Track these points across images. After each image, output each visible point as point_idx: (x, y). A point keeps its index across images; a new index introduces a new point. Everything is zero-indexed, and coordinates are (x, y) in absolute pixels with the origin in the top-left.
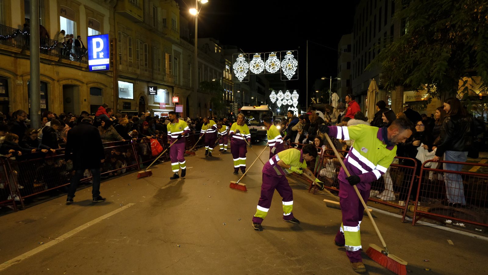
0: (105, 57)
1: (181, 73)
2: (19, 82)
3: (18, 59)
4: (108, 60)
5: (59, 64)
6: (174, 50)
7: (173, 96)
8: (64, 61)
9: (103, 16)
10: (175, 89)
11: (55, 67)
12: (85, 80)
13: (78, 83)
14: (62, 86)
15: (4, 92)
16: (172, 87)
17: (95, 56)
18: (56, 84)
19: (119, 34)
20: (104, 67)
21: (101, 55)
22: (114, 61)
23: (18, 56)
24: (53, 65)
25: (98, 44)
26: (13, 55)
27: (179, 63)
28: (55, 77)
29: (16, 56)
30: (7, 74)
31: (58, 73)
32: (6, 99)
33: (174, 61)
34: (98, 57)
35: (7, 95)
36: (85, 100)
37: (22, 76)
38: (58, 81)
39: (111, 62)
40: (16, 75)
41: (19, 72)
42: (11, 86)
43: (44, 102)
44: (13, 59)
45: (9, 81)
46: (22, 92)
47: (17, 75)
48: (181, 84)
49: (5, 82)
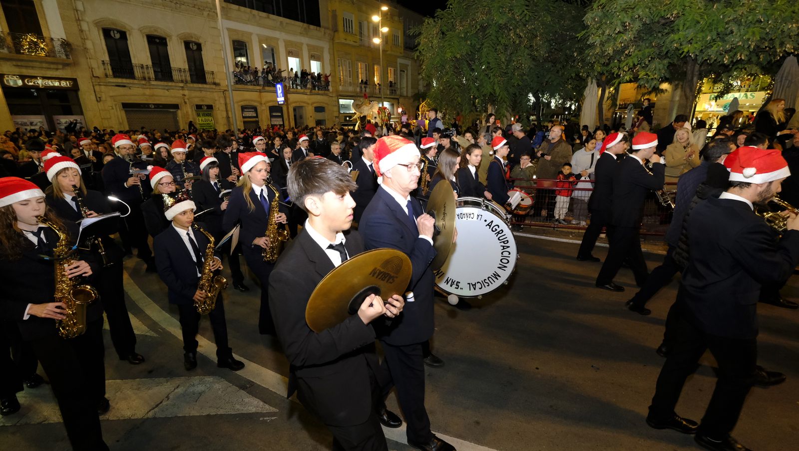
1: (410, 83)
2: (263, 108)
3: (262, 93)
6: (400, 63)
7: (399, 107)
9: (323, 48)
10: (401, 100)
12: (310, 102)
13: (305, 105)
14: (293, 108)
15: (255, 115)
16: (398, 99)
19: (339, 60)
22: (286, 98)
27: (407, 75)
29: (260, 91)
30: (255, 104)
32: (257, 119)
33: (400, 74)
35: (257, 117)
36: (311, 117)
37: (265, 104)
41: (263, 102)
42: (259, 111)
43: (281, 120)
44: (258, 93)
45: (257, 108)
46: (266, 114)
47: (261, 104)
48: (410, 95)
49: (255, 109)
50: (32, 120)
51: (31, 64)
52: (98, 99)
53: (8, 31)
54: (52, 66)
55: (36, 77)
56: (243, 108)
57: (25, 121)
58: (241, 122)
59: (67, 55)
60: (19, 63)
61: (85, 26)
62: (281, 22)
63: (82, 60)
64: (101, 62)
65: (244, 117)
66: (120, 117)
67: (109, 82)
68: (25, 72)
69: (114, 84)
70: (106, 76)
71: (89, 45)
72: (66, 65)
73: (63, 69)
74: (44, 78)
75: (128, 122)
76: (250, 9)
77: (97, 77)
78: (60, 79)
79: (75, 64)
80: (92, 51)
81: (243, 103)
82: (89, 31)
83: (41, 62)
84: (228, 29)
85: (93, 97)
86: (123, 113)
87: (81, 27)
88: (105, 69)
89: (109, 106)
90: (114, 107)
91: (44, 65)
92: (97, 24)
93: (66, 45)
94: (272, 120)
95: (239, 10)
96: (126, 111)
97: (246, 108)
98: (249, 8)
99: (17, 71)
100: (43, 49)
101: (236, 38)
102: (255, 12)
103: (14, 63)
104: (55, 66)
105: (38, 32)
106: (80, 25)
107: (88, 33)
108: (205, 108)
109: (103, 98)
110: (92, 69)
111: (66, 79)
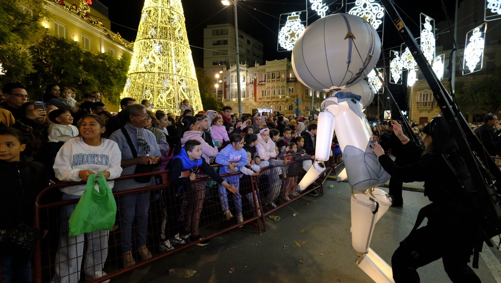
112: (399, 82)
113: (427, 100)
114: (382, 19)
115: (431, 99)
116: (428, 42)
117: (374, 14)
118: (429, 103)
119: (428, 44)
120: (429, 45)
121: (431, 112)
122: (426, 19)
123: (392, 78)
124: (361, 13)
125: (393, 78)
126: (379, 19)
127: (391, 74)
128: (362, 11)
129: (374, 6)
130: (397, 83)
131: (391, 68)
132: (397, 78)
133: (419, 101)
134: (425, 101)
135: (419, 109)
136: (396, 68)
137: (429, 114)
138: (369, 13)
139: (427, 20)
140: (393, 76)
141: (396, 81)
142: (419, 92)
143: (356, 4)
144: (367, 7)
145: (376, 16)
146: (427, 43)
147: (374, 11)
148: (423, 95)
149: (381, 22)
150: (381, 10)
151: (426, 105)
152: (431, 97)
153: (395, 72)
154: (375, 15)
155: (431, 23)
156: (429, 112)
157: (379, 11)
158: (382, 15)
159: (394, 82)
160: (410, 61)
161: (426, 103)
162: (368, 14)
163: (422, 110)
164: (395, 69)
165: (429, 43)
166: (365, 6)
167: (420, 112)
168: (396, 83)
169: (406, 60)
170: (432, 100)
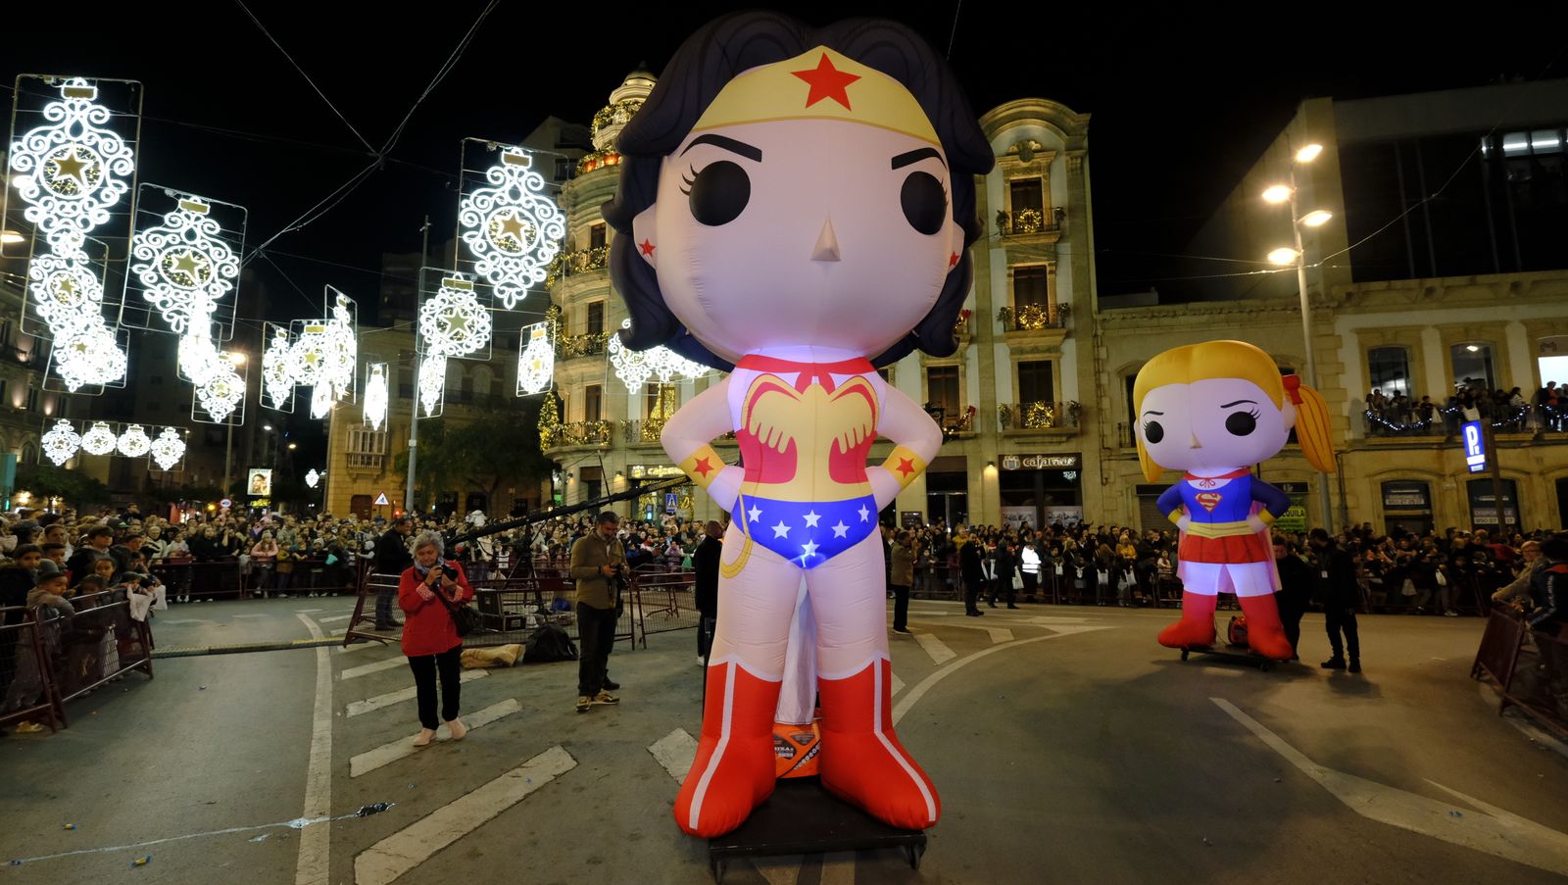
0: (1481, 453)
2: (1449, 484)
3: (1446, 451)
4: (1483, 456)
5: (1538, 441)
8: (1548, 436)
11: (1530, 449)
14: (1553, 481)
15: (1422, 502)
17: (1472, 453)
18: (1537, 479)
20: (1480, 467)
21: (1477, 448)
22: (1490, 457)
23: (1444, 446)
24: (1524, 447)
25: (1472, 434)
26: (1435, 447)
28: (1534, 467)
29: (1441, 447)
30: (1424, 476)
31: (1539, 460)
32: (1427, 512)
34: (1475, 455)
35: (1428, 505)
37: (1453, 475)
38: (1542, 474)
39: (1487, 458)
40: (1441, 476)
41: (1448, 471)
42: (1434, 492)
43: (1510, 512)
44: (1435, 451)
45: (1430, 486)
46: (1456, 499)
49: (1424, 488)
50: (1022, 513)
51: (1032, 439)
52: (1104, 481)
53: (1019, 403)
54: (1055, 439)
55: (1035, 456)
56: (1387, 488)
57: (1015, 513)
58: (1379, 517)
59: (1075, 423)
60: (1021, 440)
61: (1104, 379)
62: (1515, 286)
63: (1093, 427)
64: (1117, 426)
65: (1386, 507)
66: (1131, 509)
67: (1124, 454)
68: (1026, 450)
69: (1128, 457)
70: (1121, 445)
71: (1106, 403)
72: (1070, 436)
73: (1067, 441)
74: (1044, 456)
75: (1142, 516)
76: (1417, 281)
77: (1108, 448)
78: (1061, 455)
79: (1083, 433)
80: (1108, 413)
81: (1384, 477)
82: (1109, 384)
83: (1043, 435)
84: (1360, 332)
85: (1099, 480)
86: (1137, 501)
87: (1099, 380)
88: (1120, 436)
89: (1117, 491)
90: (1125, 492)
91: (1047, 439)
92: (1119, 373)
93: (1075, 408)
94: (1477, 512)
95: (1389, 289)
96: (1141, 498)
97: (1397, 487)
98: (1417, 277)
99: (1018, 449)
100: (1048, 418)
101: (1377, 342)
102: (1430, 282)
103: (1016, 440)
104: (1058, 439)
105: (1048, 400)
106: (1098, 380)
107: (1106, 387)
108: (1290, 489)
109: (1111, 480)
110: (1103, 436)
111: (1069, 455)
112: (287, 406)
113: (371, 450)
114: (233, 281)
115: (380, 450)
116: (341, 346)
117: (215, 263)
118: (377, 457)
119: (341, 350)
120: (344, 353)
121: (380, 482)
122: (338, 298)
123: (265, 392)
124: (179, 248)
125: (269, 394)
126: (226, 279)
127: (265, 382)
128: (182, 243)
129: (215, 245)
130: (281, 408)
131: (265, 369)
132: (281, 396)
133: (351, 450)
134: (367, 452)
135: (351, 472)
136: (279, 369)
137: (376, 486)
138: (201, 257)
139: (340, 301)
140: (269, 389)
141: (278, 404)
142: (352, 426)
143: (167, 221)
144: (197, 241)
145: (220, 268)
146: (339, 348)
147: (216, 257)
148: (361, 436)
149: (230, 287)
150: (233, 261)
151: (369, 463)
152: (380, 442)
153: (275, 380)
154: (217, 266)
155: (350, 307)
156: (375, 481)
157: (227, 261)
158: (234, 272)
159: (273, 405)
160: (309, 367)
161: (370, 457)
162: (197, 257)
163: (358, 474)
164: (276, 372)
165: (344, 349)
166: (191, 235)
167: (355, 481)
168: (277, 407)
169: (300, 362)
170: (383, 453)
